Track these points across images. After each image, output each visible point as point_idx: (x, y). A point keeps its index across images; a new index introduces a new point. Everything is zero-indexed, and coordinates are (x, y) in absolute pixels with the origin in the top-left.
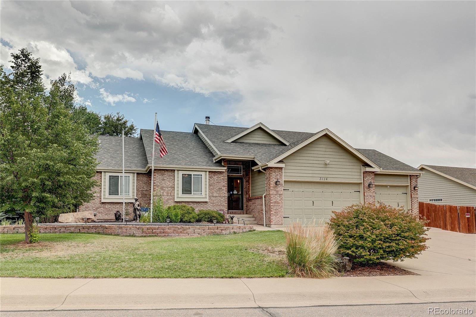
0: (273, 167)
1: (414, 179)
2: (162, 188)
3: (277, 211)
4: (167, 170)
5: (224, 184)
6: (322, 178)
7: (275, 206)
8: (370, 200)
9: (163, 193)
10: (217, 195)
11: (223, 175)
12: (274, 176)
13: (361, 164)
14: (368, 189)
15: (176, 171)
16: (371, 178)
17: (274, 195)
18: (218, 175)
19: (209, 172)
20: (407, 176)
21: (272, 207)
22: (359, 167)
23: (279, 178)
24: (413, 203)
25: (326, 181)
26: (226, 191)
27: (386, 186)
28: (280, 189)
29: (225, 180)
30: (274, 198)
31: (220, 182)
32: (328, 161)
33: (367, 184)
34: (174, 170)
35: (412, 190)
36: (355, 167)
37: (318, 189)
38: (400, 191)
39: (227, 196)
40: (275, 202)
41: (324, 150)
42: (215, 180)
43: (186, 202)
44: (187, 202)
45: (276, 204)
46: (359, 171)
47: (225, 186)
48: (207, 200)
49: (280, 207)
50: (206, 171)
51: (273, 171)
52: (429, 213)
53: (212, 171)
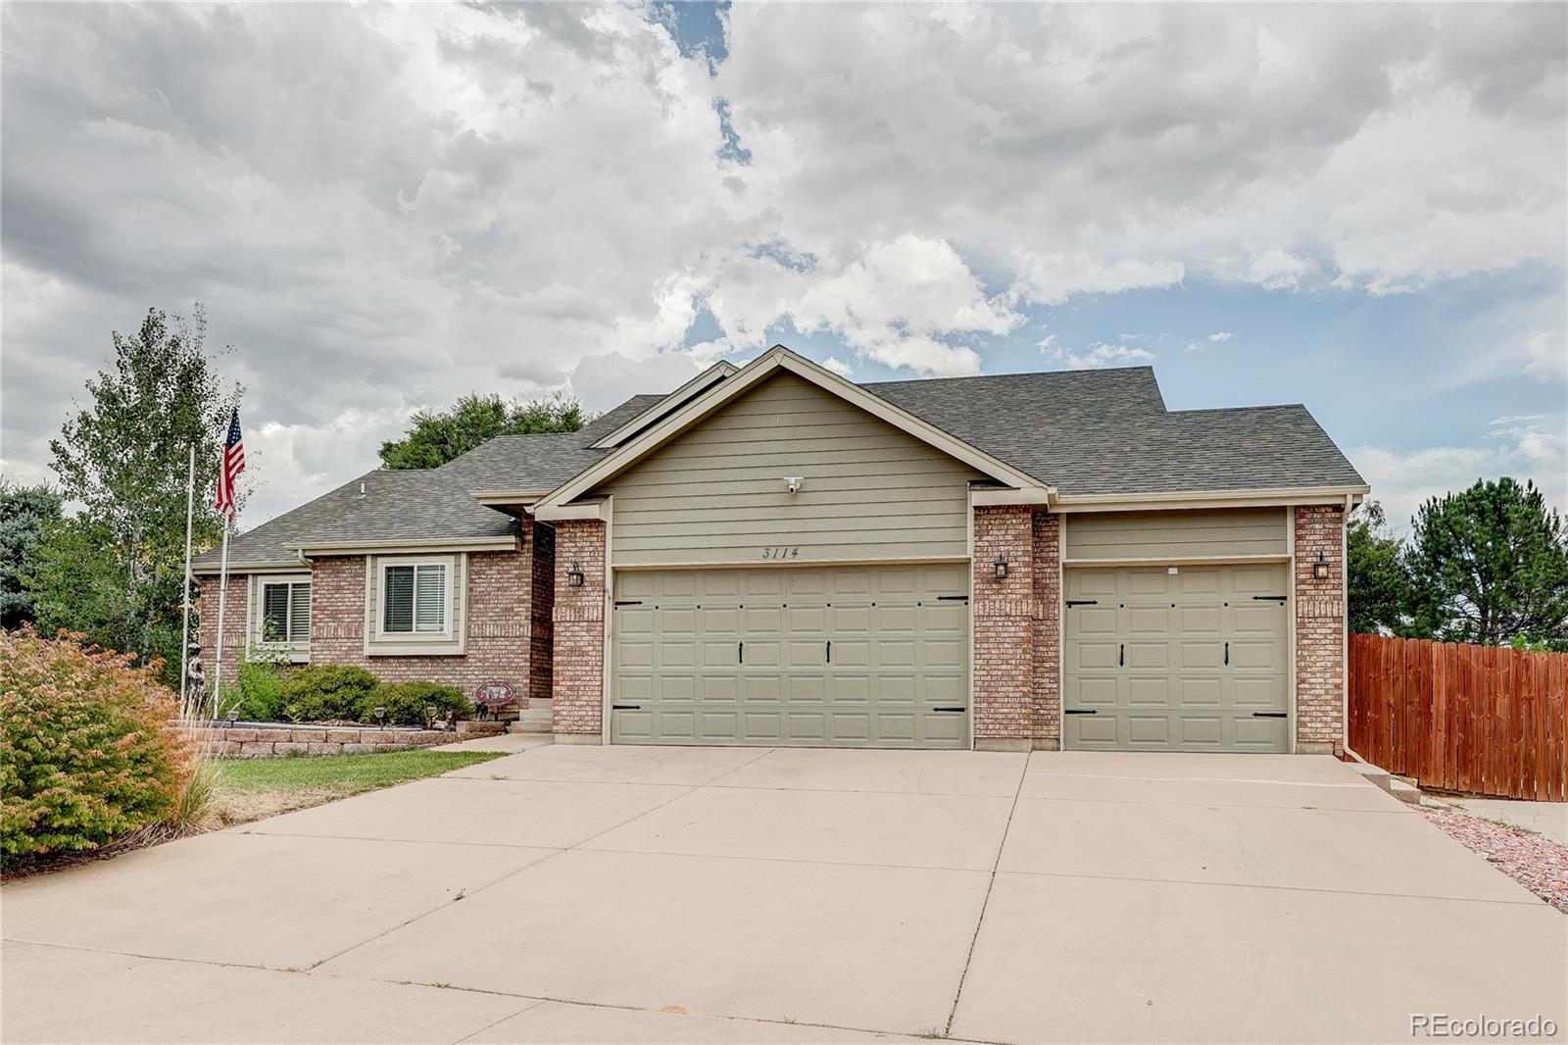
0: (568, 521)
1: (1317, 526)
2: (334, 616)
3: (576, 683)
4: (348, 557)
5: (519, 593)
6: (772, 552)
7: (570, 663)
8: (1006, 635)
9: (336, 629)
10: (497, 633)
11: (517, 563)
12: (568, 554)
13: (966, 479)
14: (994, 586)
15: (369, 560)
16: (1010, 538)
17: (568, 624)
18: (503, 563)
19: (471, 555)
20: (1281, 511)
21: (560, 668)
22: (954, 494)
23: (588, 559)
24: (1306, 642)
25: (789, 560)
26: (526, 619)
27: (1160, 569)
28: (590, 600)
29: (526, 580)
30: (568, 634)
31: (507, 589)
32: (792, 480)
33: (987, 566)
34: (365, 556)
35: (1303, 582)
36: (935, 494)
37: (762, 595)
38: (1239, 591)
39: (530, 635)
40: (572, 651)
41: (784, 434)
42: (493, 581)
43: (400, 657)
44: (404, 657)
45: (573, 658)
46: (954, 507)
47: (524, 601)
48: (459, 650)
49: (587, 668)
50: (459, 553)
51: (567, 535)
53: (479, 552)
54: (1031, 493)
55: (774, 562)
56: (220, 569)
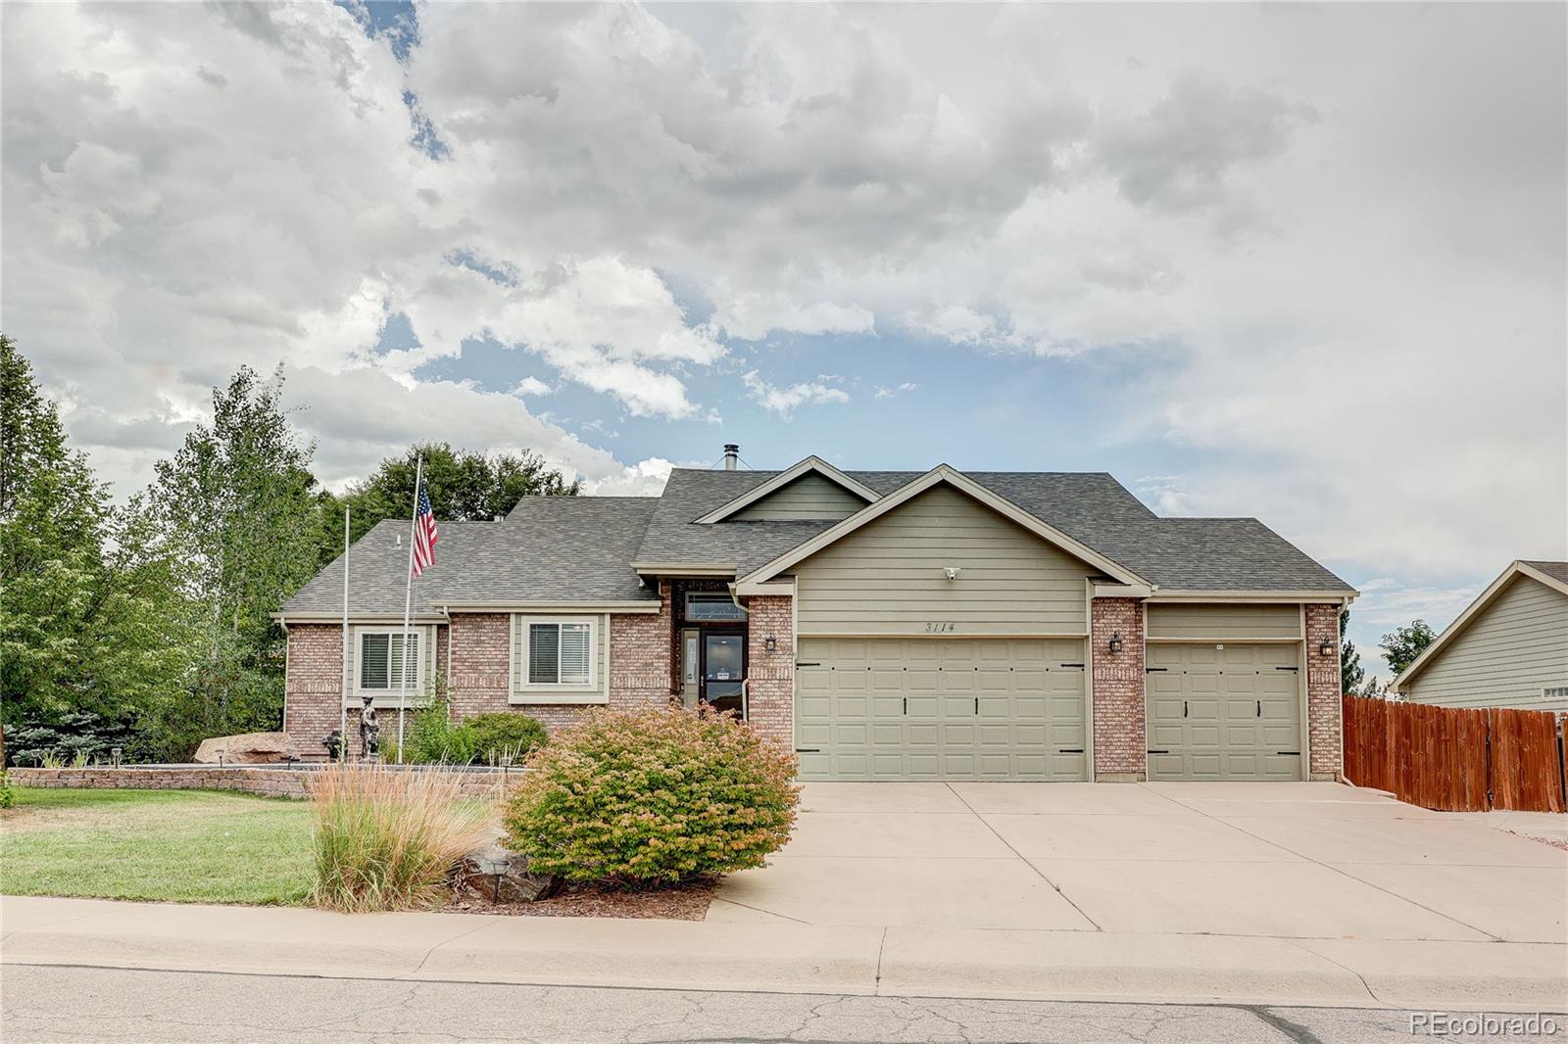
0: (760, 597)
1: (1322, 618)
2: (475, 667)
3: (770, 731)
4: (489, 615)
5: (660, 650)
6: (933, 626)
7: (764, 714)
8: (1118, 694)
9: (477, 680)
10: (639, 685)
11: (657, 624)
12: (760, 623)
13: (1084, 575)
14: (1109, 657)
15: (513, 618)
16: (1119, 621)
17: (761, 682)
18: (643, 624)
19: (613, 616)
20: (1296, 607)
21: (755, 718)
22: (1076, 586)
23: (779, 628)
24: (1316, 701)
25: (947, 633)
26: (666, 672)
27: (1212, 645)
28: (784, 664)
29: (665, 639)
30: (761, 690)
31: (646, 647)
32: (952, 570)
33: (1103, 641)
34: (509, 614)
35: (1313, 658)
36: (1060, 585)
37: (922, 660)
38: (1268, 663)
39: (669, 687)
40: (765, 704)
41: (941, 533)
42: (633, 639)
43: (542, 705)
44: (547, 705)
45: (767, 710)
46: (1075, 596)
47: (663, 657)
48: (604, 699)
49: (780, 718)
50: (603, 614)
51: (760, 607)
52: (1408, 736)
53: (620, 614)
54: (1137, 588)
55: (943, 634)
56: (404, 619)
